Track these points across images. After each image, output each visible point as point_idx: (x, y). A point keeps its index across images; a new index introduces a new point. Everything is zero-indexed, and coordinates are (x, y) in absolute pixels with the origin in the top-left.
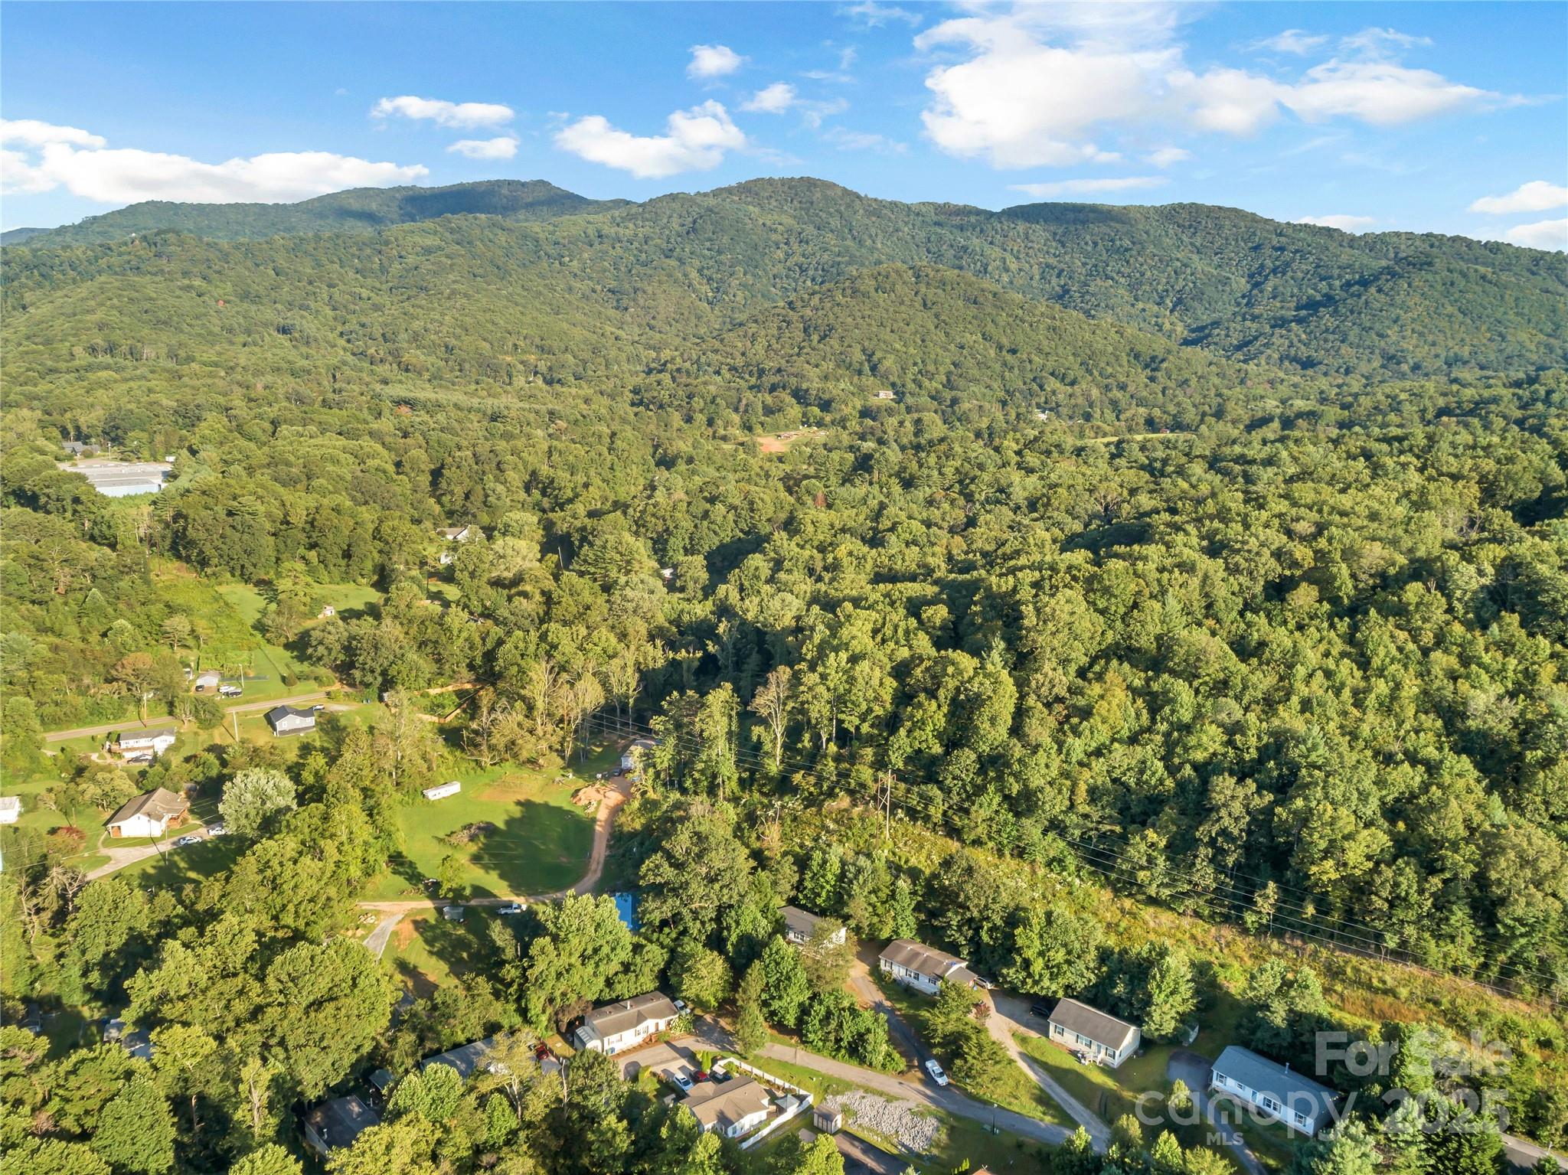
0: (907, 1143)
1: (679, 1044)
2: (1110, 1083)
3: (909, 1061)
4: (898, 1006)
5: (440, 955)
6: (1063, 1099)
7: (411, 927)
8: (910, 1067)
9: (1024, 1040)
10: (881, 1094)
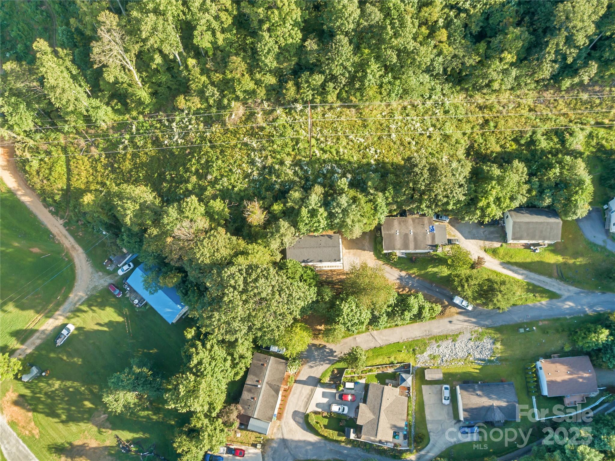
0: (478, 356)
1: (303, 377)
2: (560, 259)
3: (442, 303)
4: (411, 272)
5: (71, 419)
6: (539, 281)
7: (16, 409)
8: (445, 307)
9: (494, 252)
10: (446, 337)
